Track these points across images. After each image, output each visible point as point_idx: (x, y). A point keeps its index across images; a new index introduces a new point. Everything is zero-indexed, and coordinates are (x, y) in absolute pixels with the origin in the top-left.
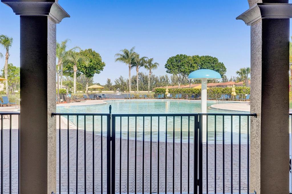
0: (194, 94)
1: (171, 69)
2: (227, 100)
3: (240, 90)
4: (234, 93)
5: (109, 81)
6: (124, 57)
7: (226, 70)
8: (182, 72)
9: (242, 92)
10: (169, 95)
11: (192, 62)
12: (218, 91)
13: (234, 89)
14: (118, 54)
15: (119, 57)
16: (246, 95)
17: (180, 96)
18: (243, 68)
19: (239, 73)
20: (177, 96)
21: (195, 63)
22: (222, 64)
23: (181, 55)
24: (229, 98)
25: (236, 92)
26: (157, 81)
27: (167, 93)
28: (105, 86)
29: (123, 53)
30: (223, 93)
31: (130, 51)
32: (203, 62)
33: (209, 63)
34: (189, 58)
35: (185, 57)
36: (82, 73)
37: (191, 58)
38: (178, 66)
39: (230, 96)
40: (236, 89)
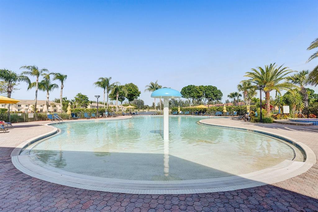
0: (197, 112)
1: (184, 95)
2: (220, 115)
3: (230, 108)
4: (225, 111)
5: (154, 104)
6: (151, 87)
7: (223, 95)
8: (192, 96)
9: (231, 110)
10: (180, 112)
11: (198, 90)
12: (214, 109)
13: (225, 108)
14: (147, 86)
15: (148, 87)
16: (234, 112)
17: (188, 112)
18: (232, 93)
19: (229, 96)
20: (186, 113)
21: (200, 90)
22: (220, 91)
23: (191, 86)
24: (221, 114)
25: (227, 110)
26: (183, 103)
27: (179, 111)
28: (152, 107)
29: (150, 85)
30: (217, 110)
31: (155, 84)
32: (206, 90)
33: (210, 90)
34: (197, 87)
35: (194, 86)
36: (126, 99)
37: (198, 87)
38: (189, 93)
39: (222, 113)
40: (227, 108)
